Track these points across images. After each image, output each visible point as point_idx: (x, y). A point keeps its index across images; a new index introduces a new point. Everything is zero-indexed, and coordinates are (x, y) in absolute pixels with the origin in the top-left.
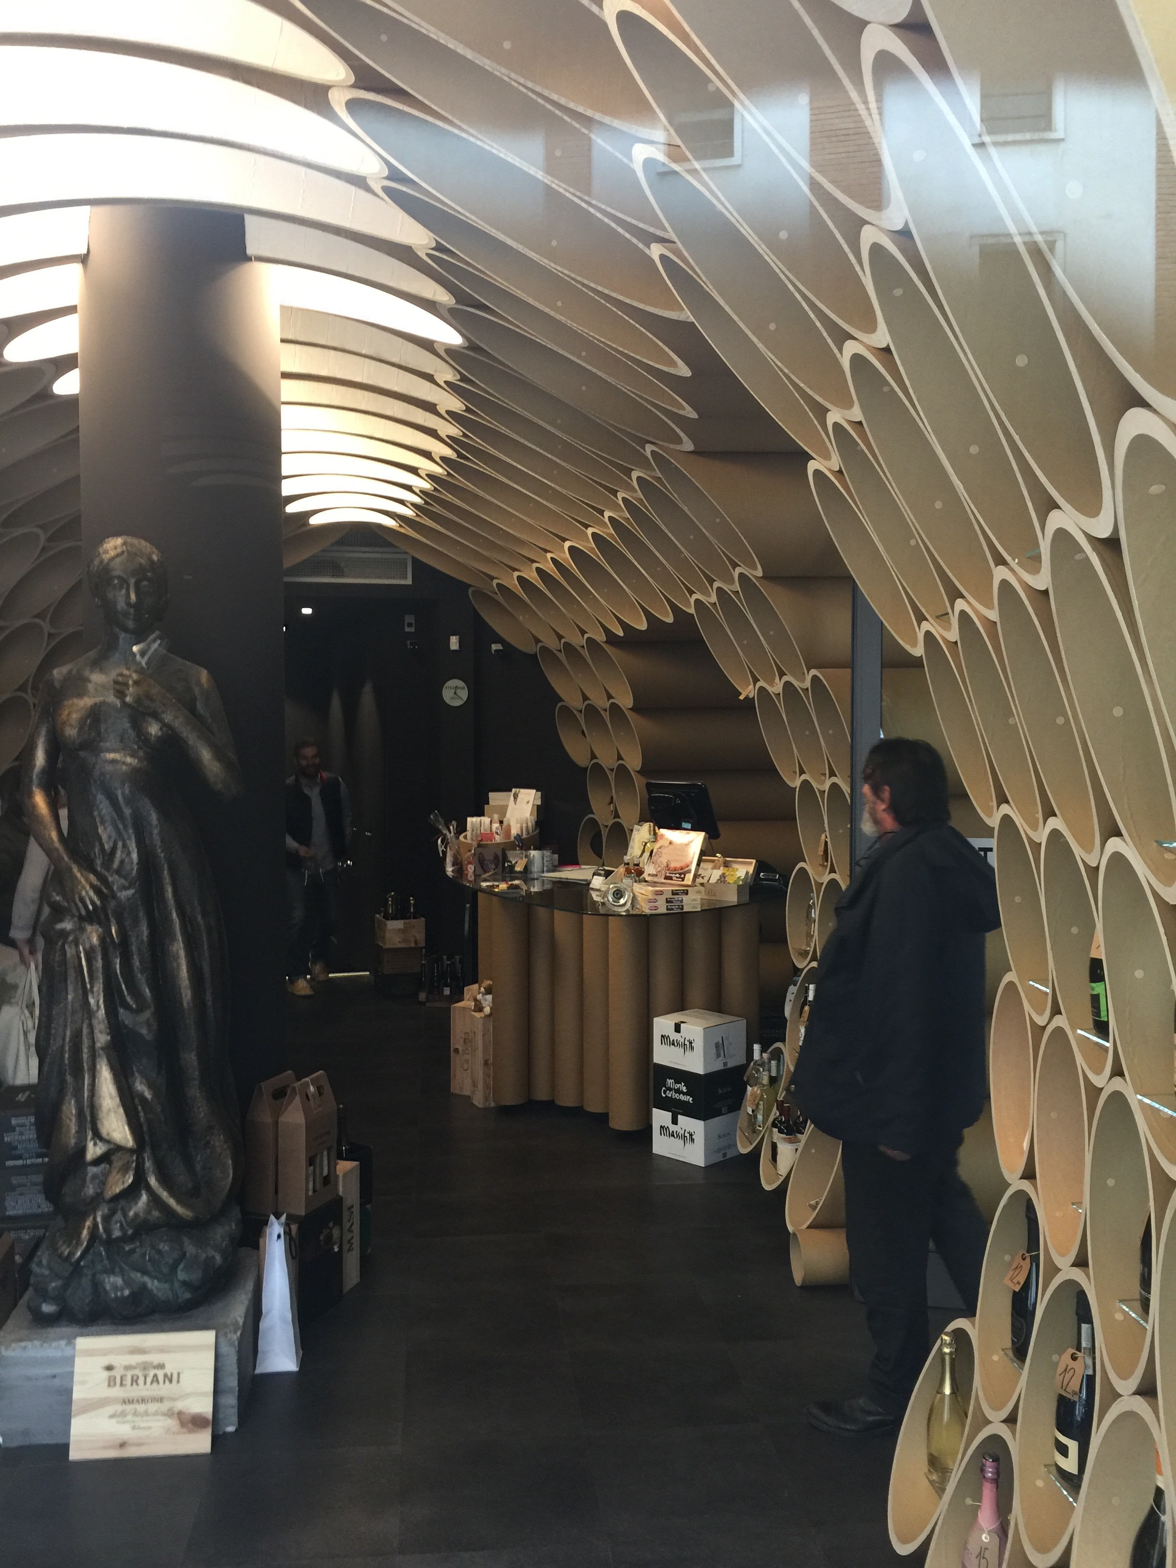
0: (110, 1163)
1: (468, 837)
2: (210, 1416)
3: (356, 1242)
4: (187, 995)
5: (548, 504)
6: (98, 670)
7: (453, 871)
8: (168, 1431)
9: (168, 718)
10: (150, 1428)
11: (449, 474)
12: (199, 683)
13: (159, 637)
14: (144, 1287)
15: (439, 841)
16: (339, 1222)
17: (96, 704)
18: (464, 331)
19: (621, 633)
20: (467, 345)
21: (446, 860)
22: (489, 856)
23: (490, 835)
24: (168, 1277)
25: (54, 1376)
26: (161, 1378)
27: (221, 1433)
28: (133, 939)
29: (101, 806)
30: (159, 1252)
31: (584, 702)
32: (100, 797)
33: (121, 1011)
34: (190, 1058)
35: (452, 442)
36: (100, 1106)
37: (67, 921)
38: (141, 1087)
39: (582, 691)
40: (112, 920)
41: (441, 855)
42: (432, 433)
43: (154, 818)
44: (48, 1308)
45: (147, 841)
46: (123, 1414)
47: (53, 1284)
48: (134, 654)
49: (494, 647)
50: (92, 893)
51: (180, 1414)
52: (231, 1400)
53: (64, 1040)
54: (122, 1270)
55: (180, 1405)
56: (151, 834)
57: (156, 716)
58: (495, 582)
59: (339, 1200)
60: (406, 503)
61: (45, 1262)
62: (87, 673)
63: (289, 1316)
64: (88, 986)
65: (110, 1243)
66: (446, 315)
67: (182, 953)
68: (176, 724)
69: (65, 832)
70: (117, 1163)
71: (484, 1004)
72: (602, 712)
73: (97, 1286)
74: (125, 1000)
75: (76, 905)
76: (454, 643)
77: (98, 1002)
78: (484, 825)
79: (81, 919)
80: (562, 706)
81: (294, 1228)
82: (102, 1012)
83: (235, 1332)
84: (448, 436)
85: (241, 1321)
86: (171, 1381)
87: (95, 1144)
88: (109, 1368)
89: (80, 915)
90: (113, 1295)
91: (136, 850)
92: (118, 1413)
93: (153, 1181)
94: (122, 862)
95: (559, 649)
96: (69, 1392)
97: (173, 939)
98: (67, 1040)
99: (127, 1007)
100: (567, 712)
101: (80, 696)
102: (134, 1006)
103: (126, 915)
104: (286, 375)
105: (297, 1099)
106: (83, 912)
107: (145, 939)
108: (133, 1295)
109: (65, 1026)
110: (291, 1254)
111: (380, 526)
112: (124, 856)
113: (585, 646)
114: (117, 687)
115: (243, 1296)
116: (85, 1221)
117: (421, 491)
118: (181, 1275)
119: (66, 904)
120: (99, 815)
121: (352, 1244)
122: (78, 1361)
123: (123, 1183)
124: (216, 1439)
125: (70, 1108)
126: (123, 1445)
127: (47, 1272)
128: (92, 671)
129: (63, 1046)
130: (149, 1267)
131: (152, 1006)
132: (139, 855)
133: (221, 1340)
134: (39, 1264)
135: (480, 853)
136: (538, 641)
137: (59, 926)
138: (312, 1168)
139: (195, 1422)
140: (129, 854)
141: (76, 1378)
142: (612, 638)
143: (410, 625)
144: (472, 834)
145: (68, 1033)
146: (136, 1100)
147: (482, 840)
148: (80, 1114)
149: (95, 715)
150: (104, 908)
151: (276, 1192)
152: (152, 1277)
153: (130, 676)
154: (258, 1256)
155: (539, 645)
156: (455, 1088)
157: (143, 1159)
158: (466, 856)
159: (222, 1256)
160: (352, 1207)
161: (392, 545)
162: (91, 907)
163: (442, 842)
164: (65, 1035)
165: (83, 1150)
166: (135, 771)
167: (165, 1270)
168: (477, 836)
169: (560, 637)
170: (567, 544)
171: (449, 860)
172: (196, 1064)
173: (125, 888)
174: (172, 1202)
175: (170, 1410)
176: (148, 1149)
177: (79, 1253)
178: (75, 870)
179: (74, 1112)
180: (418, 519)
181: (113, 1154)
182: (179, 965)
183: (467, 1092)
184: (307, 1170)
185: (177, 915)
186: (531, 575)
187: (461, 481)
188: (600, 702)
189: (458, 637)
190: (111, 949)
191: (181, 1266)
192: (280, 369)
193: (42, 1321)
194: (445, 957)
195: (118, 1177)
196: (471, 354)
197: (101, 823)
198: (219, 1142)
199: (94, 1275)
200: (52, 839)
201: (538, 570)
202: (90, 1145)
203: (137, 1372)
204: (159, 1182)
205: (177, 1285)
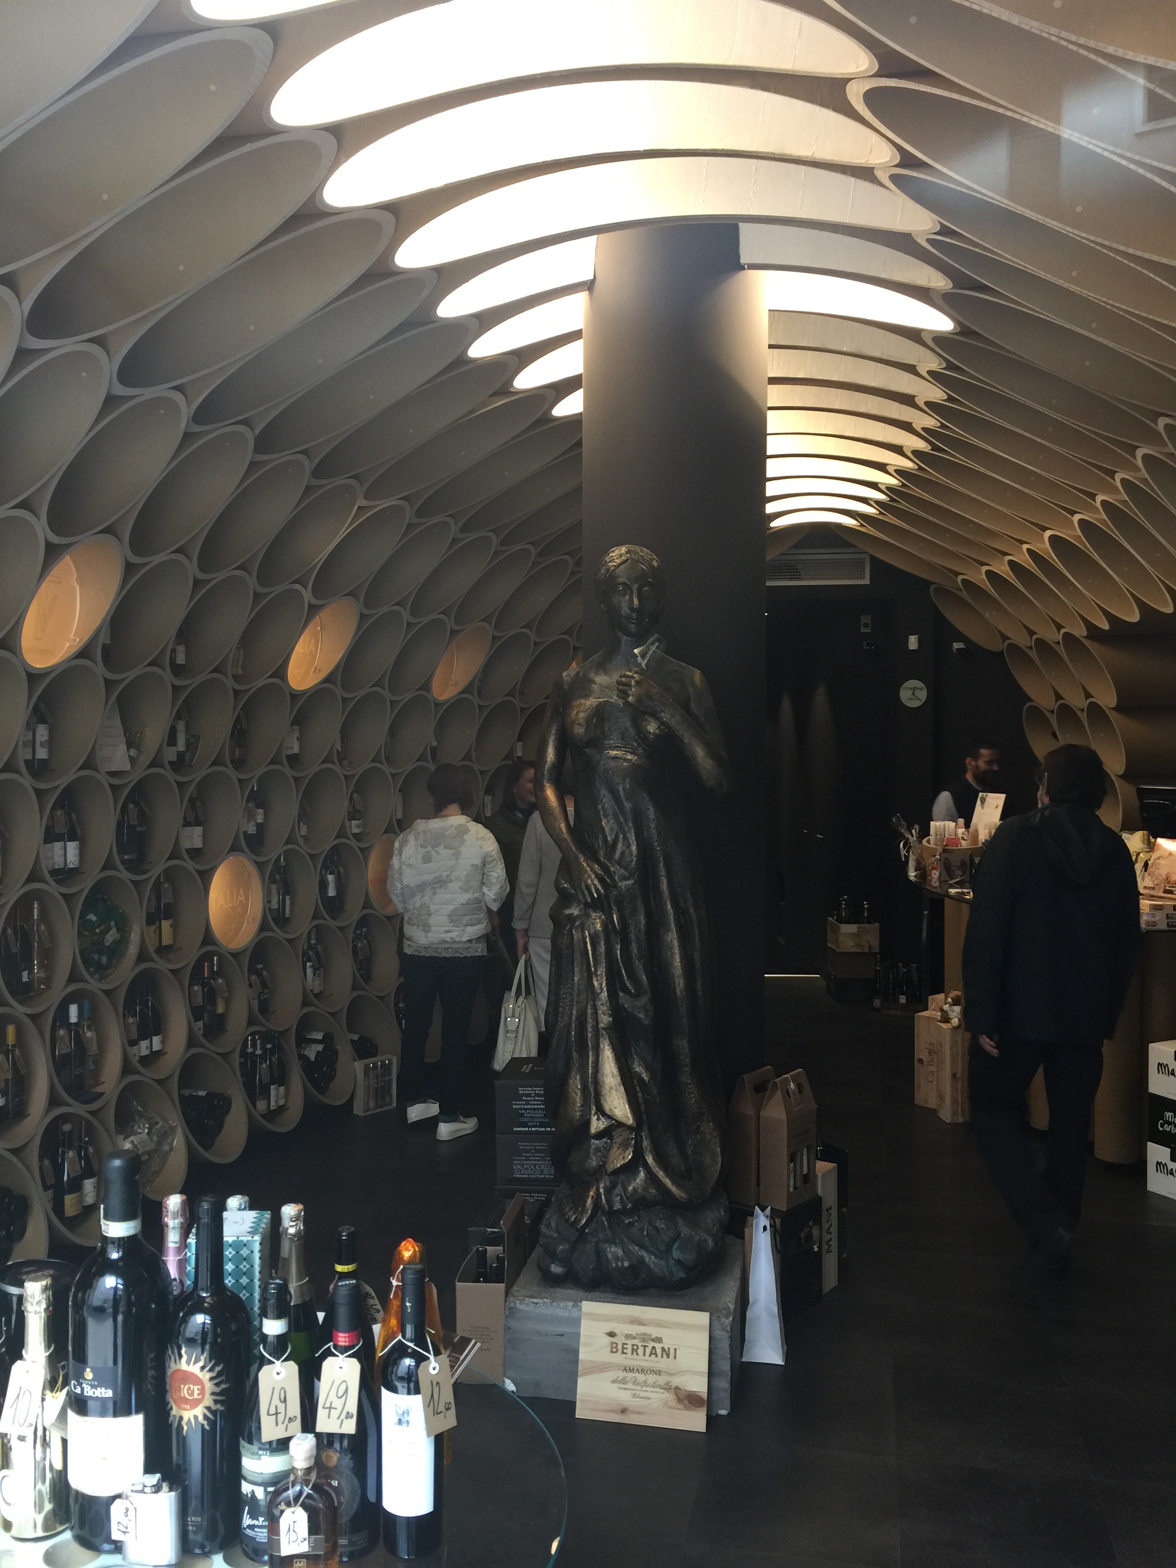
0: (611, 1138)
1: (931, 842)
2: (705, 1396)
3: (834, 1244)
4: (680, 984)
5: (1031, 493)
6: (602, 671)
7: (915, 876)
8: (666, 1404)
9: (665, 716)
10: (649, 1398)
11: (920, 468)
12: (693, 683)
13: (658, 640)
14: (641, 1260)
15: (901, 845)
16: (818, 1222)
17: (600, 703)
18: (956, 315)
19: (1106, 626)
20: (959, 330)
21: (908, 864)
22: (956, 862)
23: (955, 840)
24: (664, 1253)
25: (562, 1335)
26: (659, 1351)
27: (714, 1414)
28: (632, 928)
29: (604, 800)
30: (657, 1229)
31: (1056, 701)
32: (603, 792)
33: (621, 994)
34: (683, 1045)
35: (928, 434)
36: (604, 1082)
37: (574, 907)
38: (638, 1068)
39: (1054, 689)
40: (614, 907)
41: (903, 859)
42: (907, 426)
43: (651, 812)
44: (556, 1269)
45: (645, 833)
46: (624, 1381)
47: (561, 1247)
48: (636, 656)
49: (956, 646)
50: (596, 882)
51: (677, 1389)
52: (724, 1384)
53: (570, 1018)
54: (622, 1242)
55: (676, 1381)
56: (649, 827)
57: (654, 715)
58: (960, 578)
59: (817, 1201)
60: (870, 501)
61: (553, 1224)
62: (592, 675)
63: (775, 1309)
64: (593, 969)
65: (611, 1214)
66: (940, 301)
67: (676, 943)
68: (673, 723)
69: (572, 823)
70: (618, 1140)
71: (952, 1015)
72: (1079, 713)
73: (599, 1254)
74: (625, 984)
75: (583, 892)
76: (913, 642)
77: (602, 984)
78: (949, 830)
79: (587, 905)
80: (1031, 706)
81: (778, 1221)
82: (604, 995)
83: (727, 1318)
84: (923, 429)
85: (732, 1307)
86: (668, 1356)
87: (598, 1119)
88: (612, 1334)
89: (586, 901)
90: (614, 1265)
91: (635, 842)
92: (620, 1379)
93: (650, 1160)
94: (623, 853)
95: (1029, 646)
96: (576, 1352)
97: (668, 930)
98: (574, 1018)
99: (626, 991)
100: (1037, 713)
101: (587, 696)
102: (633, 991)
103: (626, 904)
104: (773, 381)
105: (779, 1095)
106: (589, 900)
107: (643, 928)
108: (631, 1266)
109: (572, 1005)
110: (776, 1248)
111: (839, 526)
112: (624, 848)
113: (1061, 642)
114: (621, 687)
115: (732, 1283)
116: (589, 1191)
117: (887, 488)
118: (676, 1254)
119: (573, 892)
120: (603, 807)
121: (830, 1245)
122: (583, 1322)
123: (624, 1158)
124: (712, 1420)
125: (575, 1083)
126: (624, 1411)
127: (555, 1235)
128: (596, 674)
129: (569, 1025)
130: (647, 1242)
131: (649, 992)
132: (638, 848)
133: (715, 1323)
134: (548, 1226)
135: (946, 859)
136: (1005, 638)
137: (567, 912)
138: (792, 1165)
139: (690, 1400)
140: (629, 846)
141: (582, 1340)
142: (1094, 633)
143: (866, 625)
144: (936, 839)
145: (574, 1012)
146: (635, 1081)
147: (947, 845)
148: (585, 1088)
149: (600, 714)
150: (607, 896)
151: (758, 1184)
152: (650, 1253)
153: (632, 677)
154: (743, 1245)
155: (1007, 642)
156: (919, 1100)
157: (641, 1137)
158: (930, 861)
159: (714, 1240)
160: (830, 1208)
161: (853, 546)
162: (596, 895)
163: (904, 847)
164: (571, 1013)
165: (588, 1123)
166: (635, 766)
167: (662, 1248)
168: (942, 840)
169: (1031, 633)
170: (1048, 533)
171: (912, 864)
172: (687, 1051)
173: (625, 879)
174: (668, 1182)
175: (668, 1383)
176: (645, 1128)
177: (584, 1221)
178: (582, 859)
179: (579, 1087)
180: (881, 517)
181: (614, 1130)
182: (673, 954)
183: (932, 1104)
184: (788, 1166)
185: (672, 906)
186: (1002, 568)
187: (933, 474)
188: (1077, 702)
189: (917, 636)
190: (612, 936)
191: (675, 1246)
192: (766, 374)
193: (551, 1281)
194: (901, 964)
195: (619, 1151)
196: (963, 339)
197: (604, 816)
198: (708, 1128)
199: (597, 1243)
200: (561, 830)
201: (1012, 564)
202: (594, 1118)
203: (635, 1342)
204: (656, 1162)
205: (672, 1261)
